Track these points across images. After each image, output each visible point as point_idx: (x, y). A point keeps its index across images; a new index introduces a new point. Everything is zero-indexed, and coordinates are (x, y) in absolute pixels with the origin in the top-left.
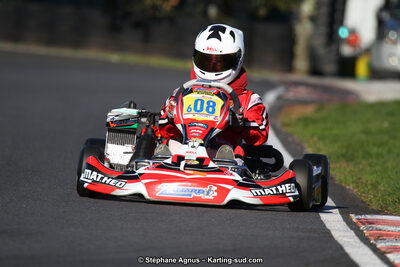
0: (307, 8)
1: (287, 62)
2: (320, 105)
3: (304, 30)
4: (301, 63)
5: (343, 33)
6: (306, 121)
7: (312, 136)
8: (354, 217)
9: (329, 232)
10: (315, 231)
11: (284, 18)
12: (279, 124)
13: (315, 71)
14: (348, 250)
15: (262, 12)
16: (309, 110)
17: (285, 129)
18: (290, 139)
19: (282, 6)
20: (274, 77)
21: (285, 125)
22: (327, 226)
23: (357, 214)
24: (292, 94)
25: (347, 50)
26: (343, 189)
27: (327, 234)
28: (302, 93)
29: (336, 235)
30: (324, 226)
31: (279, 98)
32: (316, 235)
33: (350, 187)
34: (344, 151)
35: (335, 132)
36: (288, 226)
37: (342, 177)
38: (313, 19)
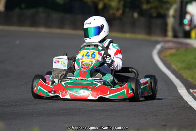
0: (171, 12)
1: (164, 33)
2: (178, 49)
3: (171, 21)
4: (170, 33)
5: (186, 21)
6: (172, 55)
7: (175, 61)
8: (191, 91)
9: (182, 97)
10: (177, 96)
11: (163, 17)
13: (175, 36)
14: (189, 103)
16: (173, 51)
17: (164, 59)
19: (162, 11)
20: (160, 39)
21: (164, 57)
22: (182, 94)
23: (192, 89)
25: (187, 28)
26: (187, 80)
28: (170, 45)
29: (185, 98)
30: (180, 94)
31: (162, 47)
32: (177, 98)
33: (190, 79)
34: (187, 66)
35: (183, 59)
37: (186, 76)
38: (174, 16)
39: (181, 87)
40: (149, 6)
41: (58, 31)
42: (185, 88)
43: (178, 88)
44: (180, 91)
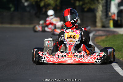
1: (94, 23)
2: (107, 36)
3: (99, 13)
4: (99, 24)
6: (103, 41)
7: (107, 45)
10: (114, 73)
11: (93, 11)
12: (95, 43)
15: (86, 9)
16: (104, 38)
17: (97, 44)
18: (100, 47)
20: (92, 29)
22: (117, 71)
24: (97, 33)
26: (119, 60)
27: (117, 73)
28: (100, 33)
29: (119, 73)
30: (116, 71)
31: (94, 35)
32: (114, 74)
34: (117, 49)
35: (113, 43)
36: (105, 72)
37: (118, 56)
39: (115, 65)
40: (81, 3)
41: (9, 26)
42: (118, 66)
43: (113, 66)
44: (115, 68)
